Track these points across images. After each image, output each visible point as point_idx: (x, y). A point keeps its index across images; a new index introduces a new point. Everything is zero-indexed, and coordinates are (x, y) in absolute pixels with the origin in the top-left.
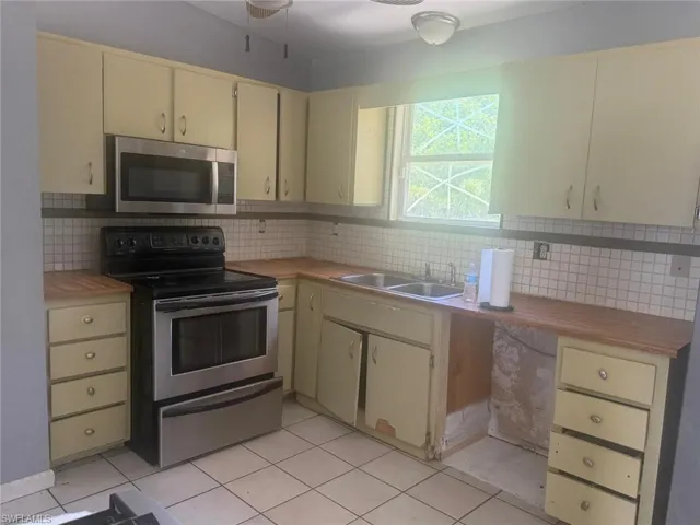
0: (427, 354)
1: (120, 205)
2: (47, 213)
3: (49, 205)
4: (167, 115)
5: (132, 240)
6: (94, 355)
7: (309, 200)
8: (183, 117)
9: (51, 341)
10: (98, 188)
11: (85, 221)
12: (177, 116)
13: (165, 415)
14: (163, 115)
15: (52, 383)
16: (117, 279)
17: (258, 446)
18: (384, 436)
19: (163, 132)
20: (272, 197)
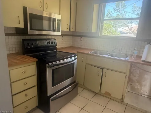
0: (124, 75)
1: (30, 32)
2: (7, 34)
3: (7, 32)
4: (42, 2)
5: (32, 43)
6: (27, 83)
7: (76, 31)
8: (47, 3)
9: (12, 81)
10: (22, 26)
11: (16, 37)
12: (45, 3)
13: (52, 100)
14: (41, 2)
15: (13, 96)
16: (28, 56)
17: (73, 101)
18: (108, 95)
19: (41, 8)
20: (68, 30)
